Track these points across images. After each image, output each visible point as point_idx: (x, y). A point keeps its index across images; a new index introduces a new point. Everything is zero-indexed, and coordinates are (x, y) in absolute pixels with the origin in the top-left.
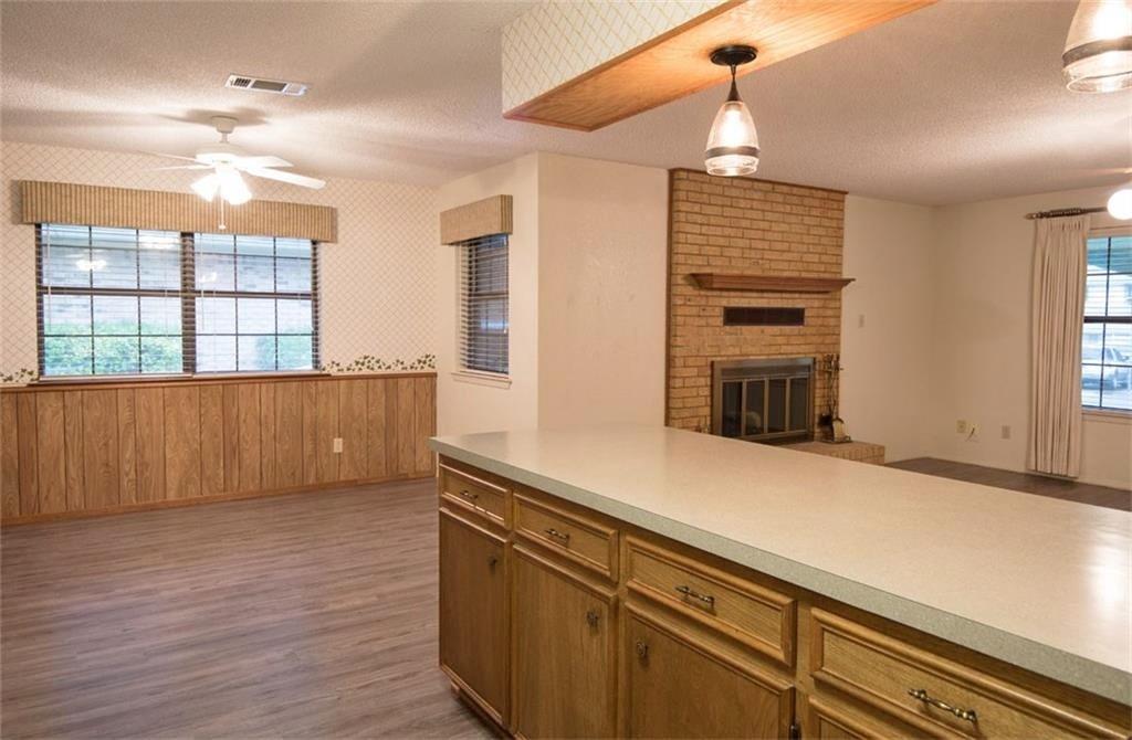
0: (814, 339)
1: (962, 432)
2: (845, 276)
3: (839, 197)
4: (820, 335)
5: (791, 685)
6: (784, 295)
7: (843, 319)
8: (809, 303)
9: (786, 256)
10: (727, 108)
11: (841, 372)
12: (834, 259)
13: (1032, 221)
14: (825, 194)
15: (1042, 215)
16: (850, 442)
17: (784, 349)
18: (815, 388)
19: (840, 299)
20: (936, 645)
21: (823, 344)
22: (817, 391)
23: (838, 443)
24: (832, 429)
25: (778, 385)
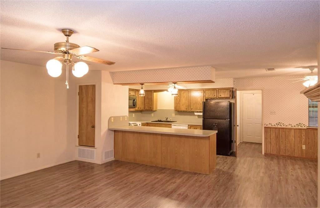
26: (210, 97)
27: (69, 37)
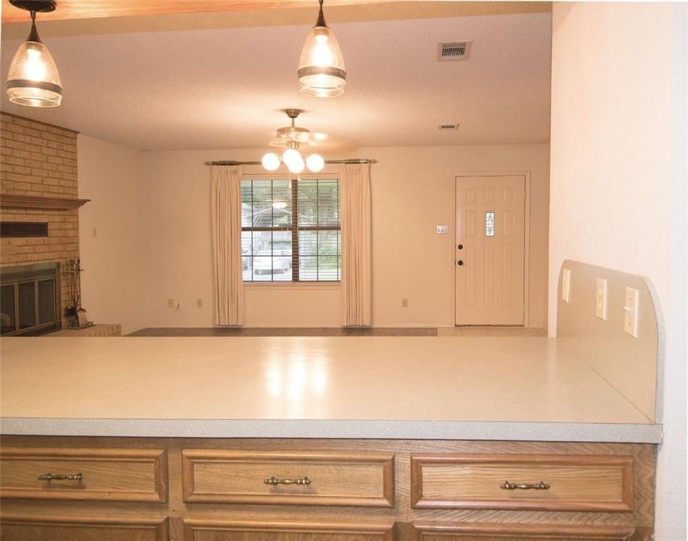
0: (59, 248)
1: (172, 307)
2: (81, 197)
3: (72, 135)
4: (63, 244)
5: (165, 517)
6: (28, 212)
7: (80, 230)
8: (51, 219)
9: (29, 179)
10: (28, 46)
11: (81, 272)
12: (70, 184)
13: (208, 167)
14: (60, 131)
15: (214, 164)
16: (93, 325)
17: (30, 257)
18: (60, 287)
19: (77, 215)
20: (279, 444)
21: (64, 251)
22: (62, 289)
23: (82, 328)
24: (77, 317)
25: (27, 287)
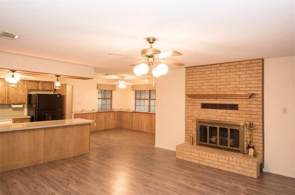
0: (245, 116)
9: (228, 86)
26: (33, 89)
27: (152, 44)
